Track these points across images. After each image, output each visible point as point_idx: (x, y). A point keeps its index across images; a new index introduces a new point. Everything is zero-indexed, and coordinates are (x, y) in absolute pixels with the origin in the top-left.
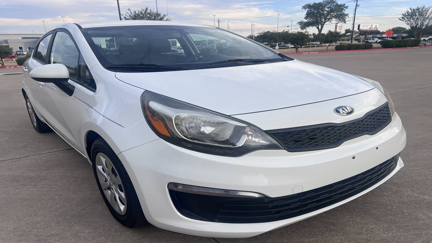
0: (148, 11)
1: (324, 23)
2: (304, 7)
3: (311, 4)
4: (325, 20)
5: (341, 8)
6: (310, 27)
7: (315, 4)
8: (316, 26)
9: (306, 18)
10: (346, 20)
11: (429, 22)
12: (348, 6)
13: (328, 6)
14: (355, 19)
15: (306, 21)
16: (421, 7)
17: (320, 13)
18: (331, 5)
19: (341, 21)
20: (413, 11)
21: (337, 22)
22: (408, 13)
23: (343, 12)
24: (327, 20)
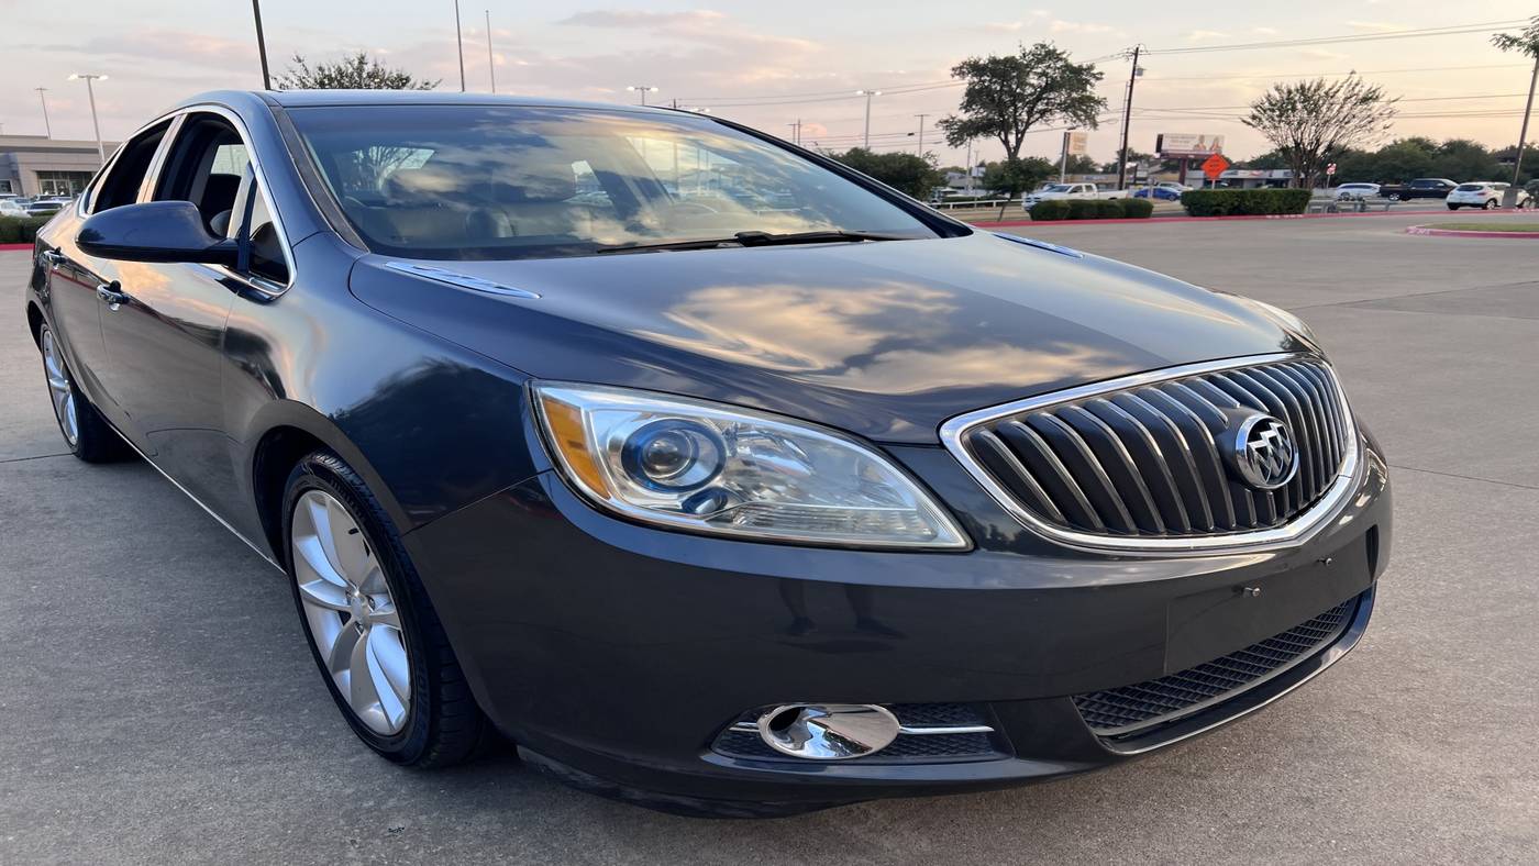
1: (1027, 127)
2: (960, 71)
3: (982, 62)
4: (1030, 114)
5: (1077, 77)
6: (981, 137)
7: (994, 61)
8: (999, 136)
9: (967, 107)
10: (1098, 119)
12: (1101, 74)
13: (1039, 70)
14: (1131, 117)
15: (964, 116)
16: (1312, 83)
17: (1012, 93)
18: (1049, 67)
19: (1081, 120)
20: (1285, 96)
21: (1069, 125)
22: (1270, 104)
23: (1086, 91)
24: (1037, 116)
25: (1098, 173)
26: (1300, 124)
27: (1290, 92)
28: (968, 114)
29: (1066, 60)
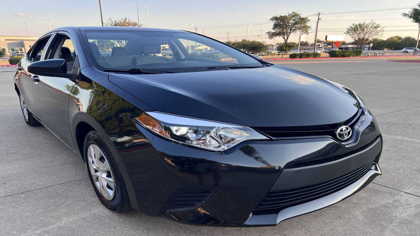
0: (127, 21)
1: (290, 34)
2: (272, 19)
3: (278, 17)
4: (290, 30)
5: (303, 20)
6: (277, 37)
7: (281, 17)
8: (282, 36)
9: (274, 29)
10: (309, 32)
11: (368, 37)
12: (310, 20)
13: (293, 19)
14: (317, 31)
15: (273, 31)
16: (362, 23)
17: (286, 25)
18: (295, 18)
19: (304, 32)
20: (355, 26)
21: (301, 33)
22: (352, 28)
23: (305, 24)
24: (292, 31)
25: (309, 46)
26: (359, 34)
28: (274, 31)
29: (300, 16)
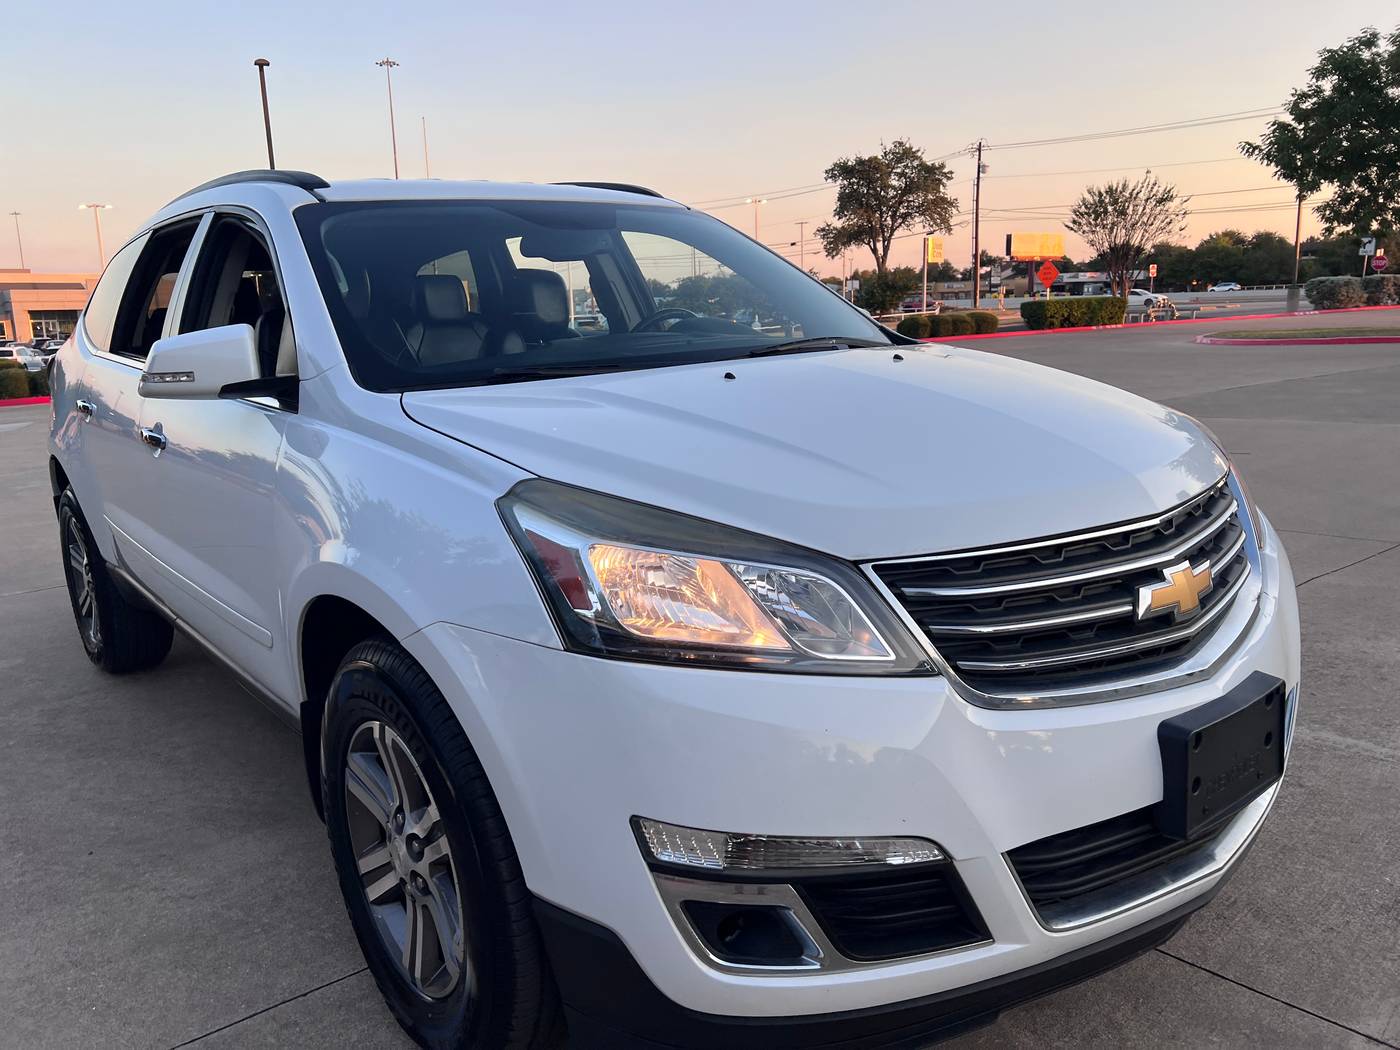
1: (891, 234)
2: (832, 174)
3: (850, 163)
4: (894, 218)
5: (931, 176)
6: (853, 247)
7: (860, 162)
8: (869, 244)
9: (839, 213)
10: (952, 222)
12: (951, 173)
13: (899, 170)
15: (838, 223)
16: (1118, 184)
17: (877, 196)
18: (906, 167)
19: (937, 225)
20: (1097, 199)
21: (928, 229)
22: (1086, 207)
23: (940, 192)
24: (899, 221)
25: (957, 280)
26: (1112, 229)
27: (1100, 194)
28: (841, 221)
29: (920, 158)
